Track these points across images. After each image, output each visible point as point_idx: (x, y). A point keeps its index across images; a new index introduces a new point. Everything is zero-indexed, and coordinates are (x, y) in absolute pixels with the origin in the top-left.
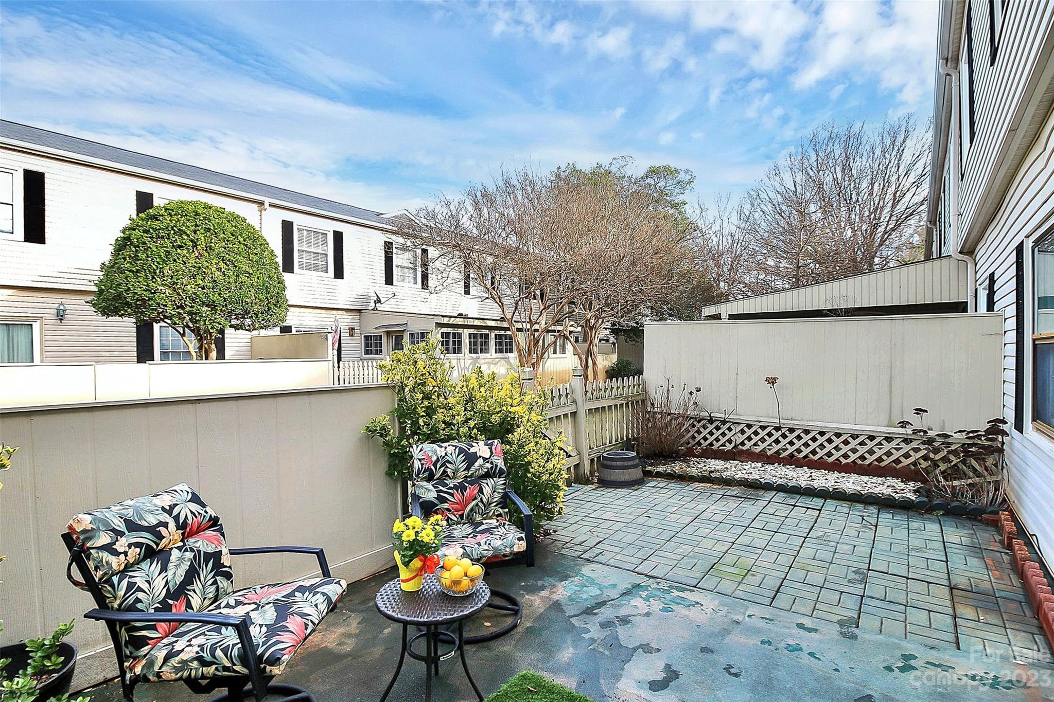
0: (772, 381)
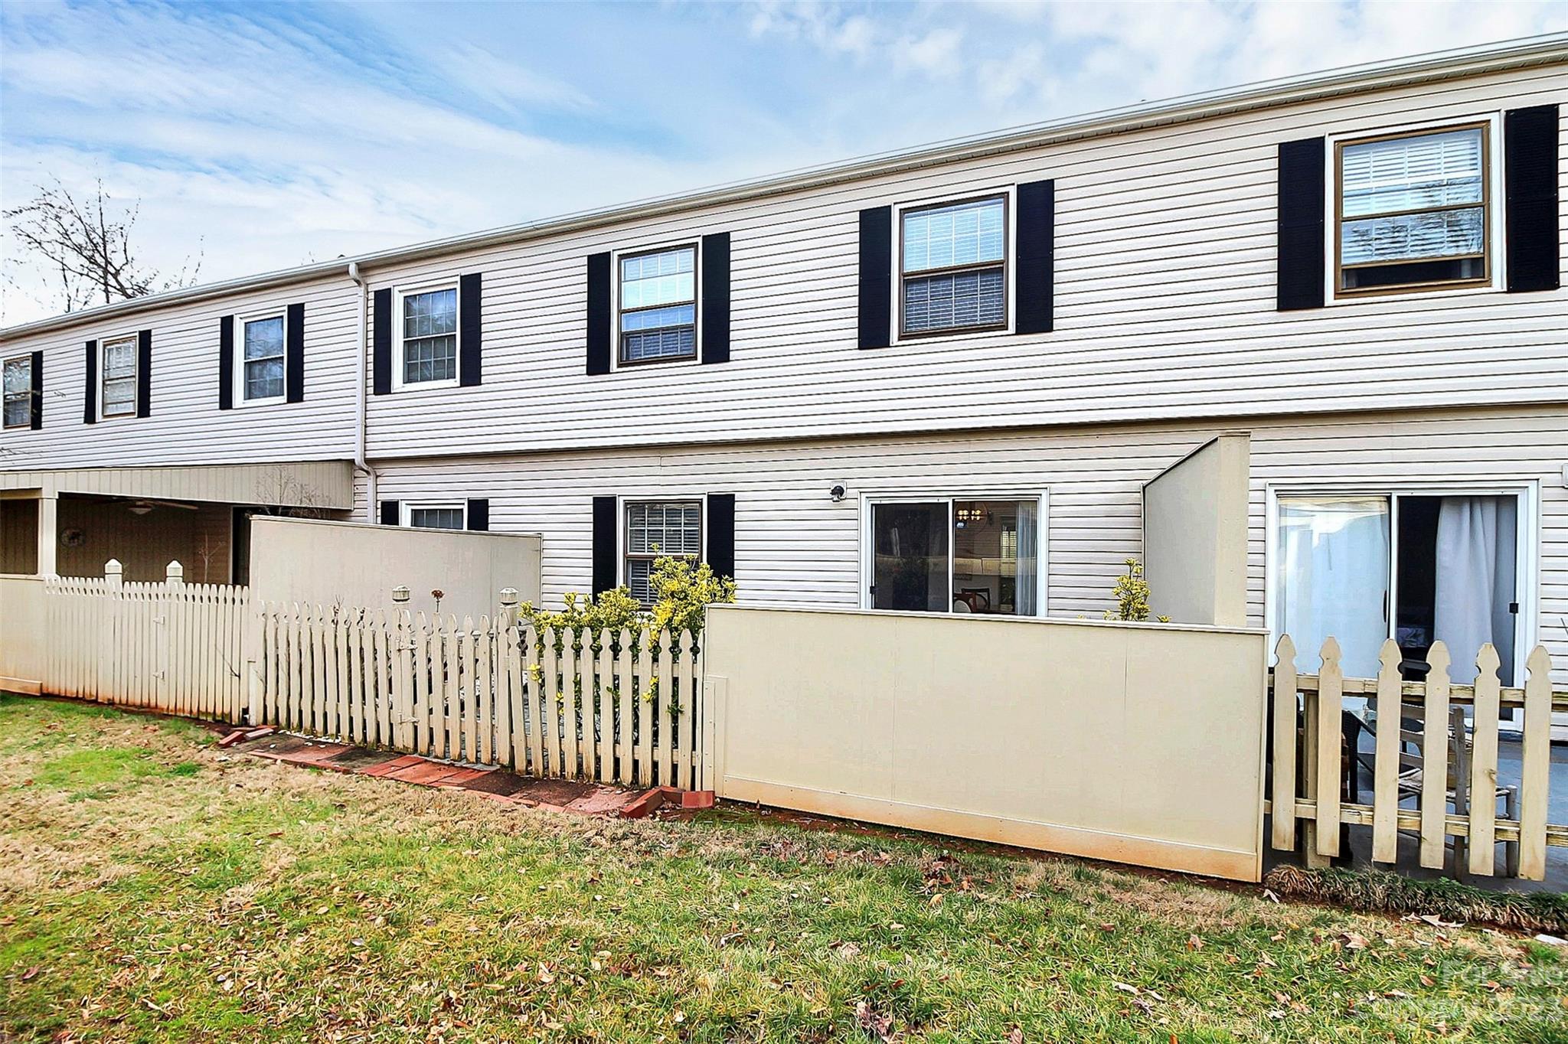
0: (438, 595)
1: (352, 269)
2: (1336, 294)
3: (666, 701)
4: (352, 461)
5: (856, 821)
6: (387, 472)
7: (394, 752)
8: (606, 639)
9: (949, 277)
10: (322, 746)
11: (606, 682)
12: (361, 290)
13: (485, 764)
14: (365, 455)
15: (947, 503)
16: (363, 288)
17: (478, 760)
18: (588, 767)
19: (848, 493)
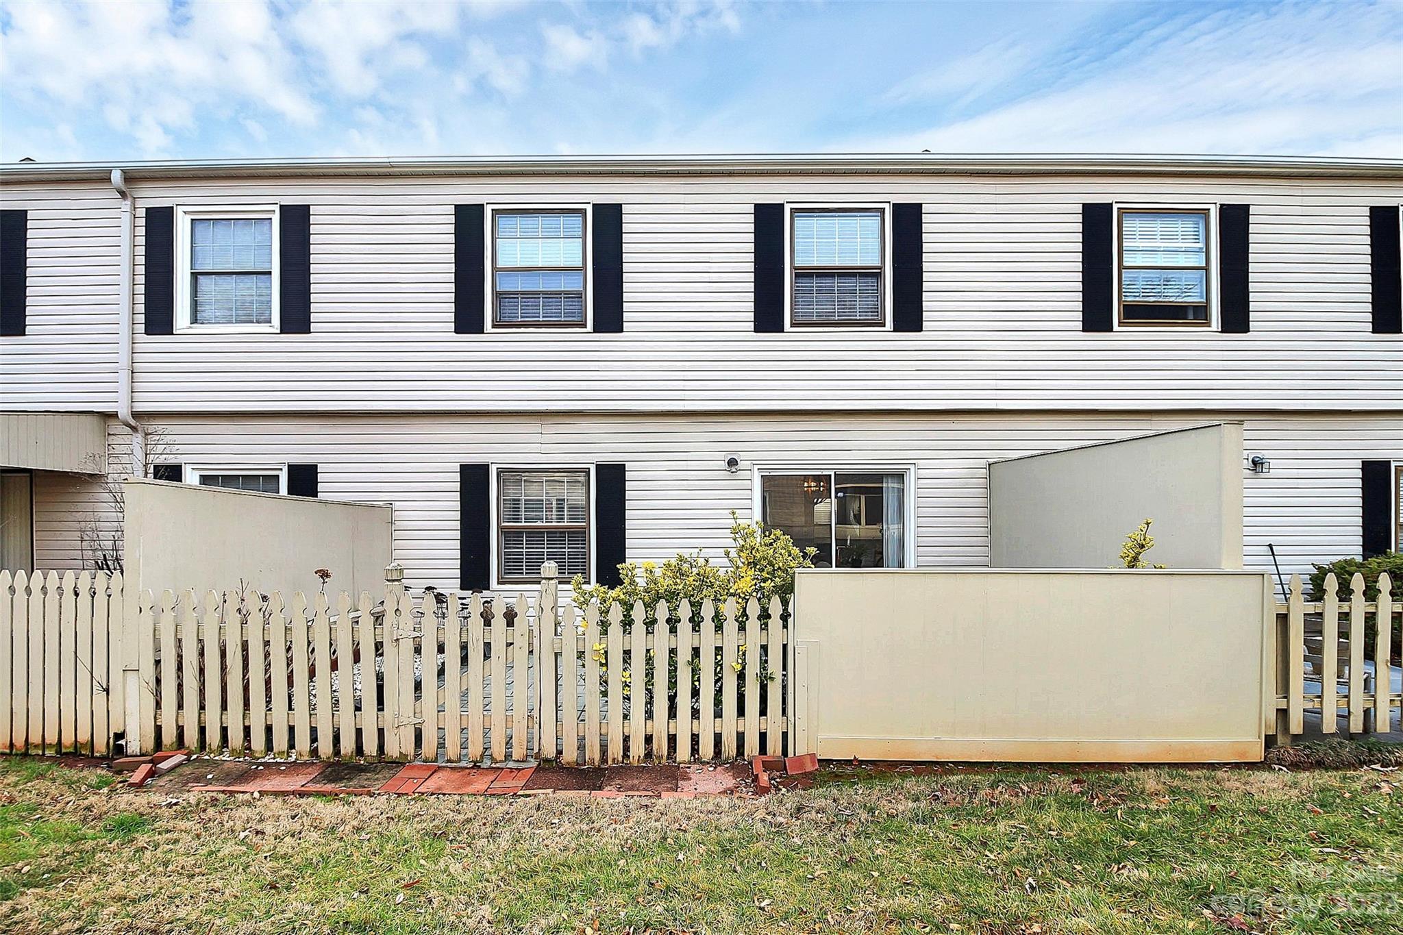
1: (116, 176)
2: (1119, 322)
3: (752, 671)
4: (114, 415)
5: (951, 762)
6: (160, 429)
7: (385, 763)
8: (685, 611)
9: (832, 275)
10: (283, 768)
11: (684, 656)
12: (126, 205)
13: (518, 761)
14: (132, 407)
15: (830, 476)
16: (128, 202)
17: (508, 756)
18: (660, 747)
19: (741, 465)
